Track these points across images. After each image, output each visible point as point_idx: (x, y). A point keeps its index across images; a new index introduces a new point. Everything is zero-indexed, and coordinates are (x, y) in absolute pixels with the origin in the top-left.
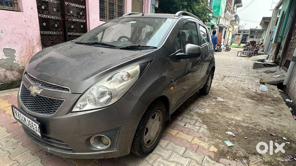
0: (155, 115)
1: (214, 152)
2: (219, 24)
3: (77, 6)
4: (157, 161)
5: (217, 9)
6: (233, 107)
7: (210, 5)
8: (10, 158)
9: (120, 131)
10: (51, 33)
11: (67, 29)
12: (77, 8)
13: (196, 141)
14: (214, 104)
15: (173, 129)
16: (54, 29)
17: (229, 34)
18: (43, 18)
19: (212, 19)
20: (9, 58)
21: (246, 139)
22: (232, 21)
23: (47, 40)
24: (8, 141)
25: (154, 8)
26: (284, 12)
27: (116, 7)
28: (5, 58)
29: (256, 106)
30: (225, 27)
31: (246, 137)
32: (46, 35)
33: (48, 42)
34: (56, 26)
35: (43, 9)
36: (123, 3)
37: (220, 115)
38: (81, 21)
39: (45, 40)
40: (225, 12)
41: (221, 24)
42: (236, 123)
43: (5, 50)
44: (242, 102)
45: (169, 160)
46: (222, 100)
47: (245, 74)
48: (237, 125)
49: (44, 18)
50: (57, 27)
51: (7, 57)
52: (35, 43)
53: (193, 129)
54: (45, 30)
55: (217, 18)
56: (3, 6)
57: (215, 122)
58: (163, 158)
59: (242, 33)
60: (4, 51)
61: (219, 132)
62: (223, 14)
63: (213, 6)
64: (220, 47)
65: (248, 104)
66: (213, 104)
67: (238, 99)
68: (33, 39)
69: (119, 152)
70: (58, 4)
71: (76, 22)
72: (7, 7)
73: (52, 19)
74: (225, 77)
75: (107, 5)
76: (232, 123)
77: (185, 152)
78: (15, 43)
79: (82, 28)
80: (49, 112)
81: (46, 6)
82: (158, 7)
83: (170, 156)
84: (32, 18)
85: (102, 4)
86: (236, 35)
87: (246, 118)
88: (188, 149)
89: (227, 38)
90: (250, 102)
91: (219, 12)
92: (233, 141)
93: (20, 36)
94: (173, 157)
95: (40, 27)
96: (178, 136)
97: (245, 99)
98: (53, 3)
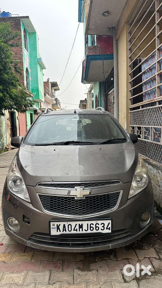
5: (36, 93)
7: (27, 88)
19: (34, 104)
22: (53, 105)
26: (96, 96)
40: (45, 96)
41: (43, 108)
55: (38, 102)
62: (43, 97)
63: (31, 89)
80: (110, 207)
91: (39, 96)
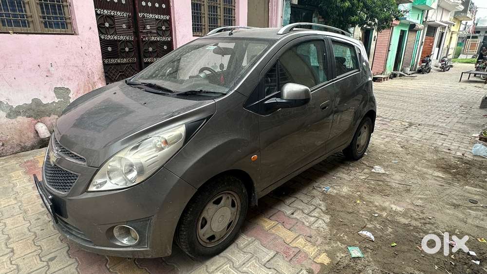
0: (221, 199)
1: (322, 264)
2: (428, 20)
3: (157, 17)
4: (220, 269)
6: (397, 185)
8: (34, 242)
9: (150, 222)
10: (119, 61)
11: (142, 54)
12: (157, 20)
13: (301, 242)
14: (364, 177)
15: (269, 218)
16: (124, 55)
17: (451, 37)
18: (107, 41)
20: (62, 101)
21: (393, 248)
22: (457, 13)
23: (113, 72)
24: (39, 219)
25: (289, 5)
27: (221, 13)
28: (57, 100)
29: (446, 186)
30: (440, 25)
31: (395, 244)
32: (112, 64)
33: (116, 74)
34: (127, 49)
35: (107, 27)
36: (233, 4)
37: (364, 199)
38: (164, 39)
39: (111, 72)
41: (431, 20)
42: (387, 216)
43: (57, 90)
44: (422, 176)
45: (240, 269)
46: (382, 171)
47: (455, 120)
48: (388, 220)
49: (110, 41)
50: (129, 51)
51: (59, 100)
52: (96, 77)
53: (303, 220)
54: (111, 58)
55: (423, 11)
56: (52, 29)
57: (348, 212)
58: (233, 264)
59: (482, 34)
60: (55, 92)
61: (347, 230)
64: (428, 64)
65: (431, 181)
66: (362, 177)
67: (416, 170)
68: (93, 73)
69: (153, 251)
70: (129, 17)
71: (156, 42)
72: (58, 31)
73: (121, 41)
74: (411, 125)
75: (205, 10)
76: (380, 216)
77: (272, 258)
78: (69, 79)
79: (165, 50)
80: (64, 189)
81: (112, 23)
82: (297, 3)
83: (244, 264)
84: (92, 42)
85: (197, 10)
86: (469, 37)
87: (413, 208)
88: (278, 255)
89: (445, 46)
90: (438, 177)
92: (364, 250)
93: (75, 69)
94: (248, 265)
95: (102, 54)
96: (273, 231)
97: (430, 171)
98: (122, 16)
